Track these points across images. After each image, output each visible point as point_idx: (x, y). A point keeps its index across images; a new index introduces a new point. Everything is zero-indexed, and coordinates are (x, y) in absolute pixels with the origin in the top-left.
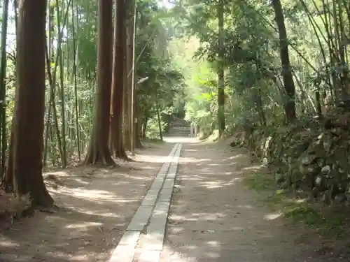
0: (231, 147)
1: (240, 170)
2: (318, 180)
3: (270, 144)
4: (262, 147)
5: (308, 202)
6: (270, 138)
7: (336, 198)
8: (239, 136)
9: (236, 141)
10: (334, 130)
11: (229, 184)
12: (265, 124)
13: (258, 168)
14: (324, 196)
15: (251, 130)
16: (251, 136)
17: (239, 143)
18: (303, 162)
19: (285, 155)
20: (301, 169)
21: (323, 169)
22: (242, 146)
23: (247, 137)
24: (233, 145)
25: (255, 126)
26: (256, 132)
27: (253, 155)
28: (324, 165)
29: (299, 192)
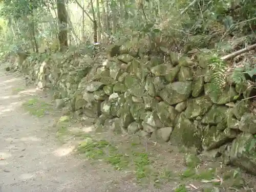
0: (6, 71)
1: (17, 94)
2: (106, 108)
3: (45, 69)
4: (37, 72)
5: (97, 131)
6: (44, 64)
7: (129, 127)
8: (13, 62)
9: (10, 67)
10: (122, 57)
11: (8, 110)
12: (37, 51)
13: (34, 91)
14: (113, 125)
15: (24, 56)
16: (24, 62)
17: (13, 68)
18: (88, 89)
19: (63, 80)
20: (86, 96)
21: (111, 97)
22: (16, 70)
23: (21, 63)
24: (8, 69)
25: (27, 53)
26: (30, 58)
27: (27, 78)
28: (112, 92)
29: (84, 118)
